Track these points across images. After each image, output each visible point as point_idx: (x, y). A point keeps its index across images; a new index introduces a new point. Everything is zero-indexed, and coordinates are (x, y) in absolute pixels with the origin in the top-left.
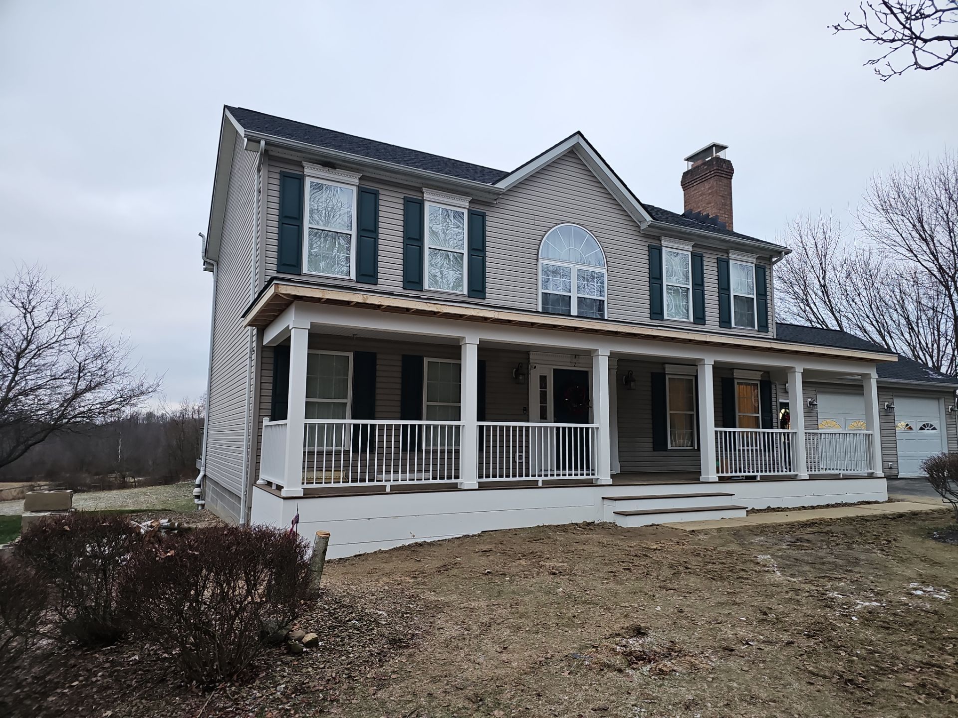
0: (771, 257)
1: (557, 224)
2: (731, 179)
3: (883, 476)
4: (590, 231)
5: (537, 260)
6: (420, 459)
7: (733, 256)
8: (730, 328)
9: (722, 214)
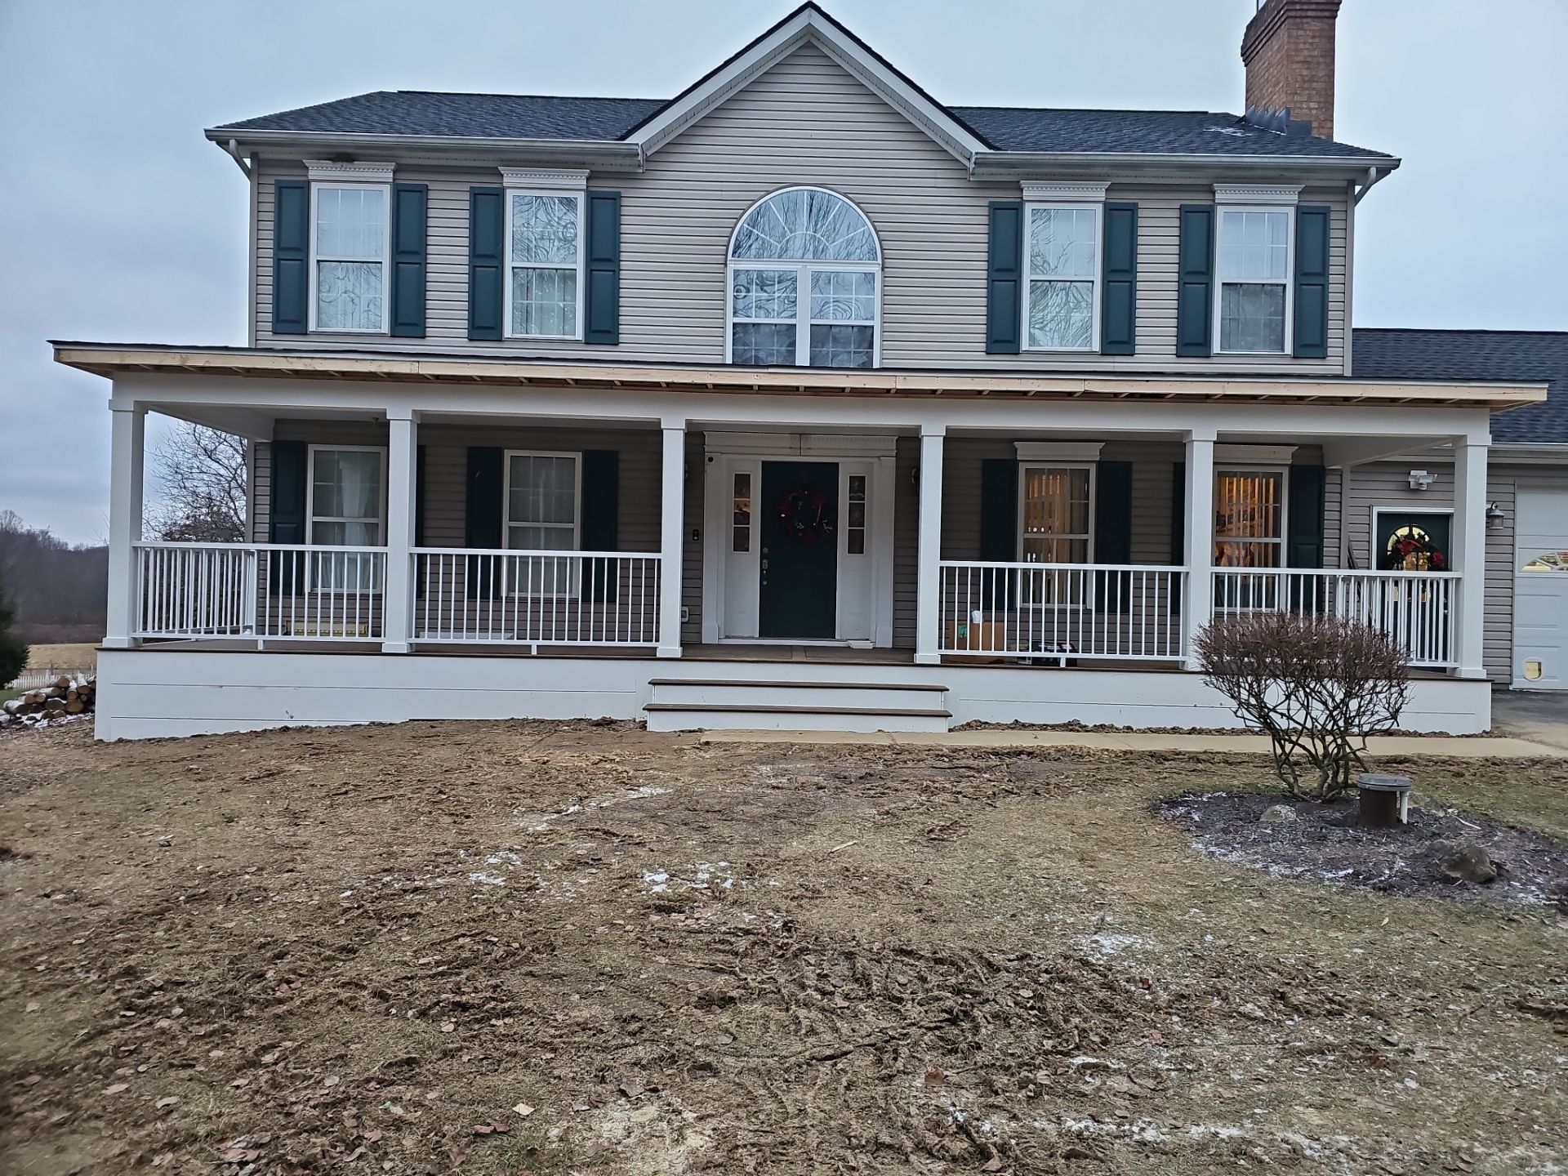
0: (1352, 184)
1: (769, 192)
2: (1336, 16)
3: (1484, 677)
4: (845, 195)
5: (725, 264)
6: (497, 611)
7: (1224, 196)
8: (1208, 357)
9: (1301, 102)
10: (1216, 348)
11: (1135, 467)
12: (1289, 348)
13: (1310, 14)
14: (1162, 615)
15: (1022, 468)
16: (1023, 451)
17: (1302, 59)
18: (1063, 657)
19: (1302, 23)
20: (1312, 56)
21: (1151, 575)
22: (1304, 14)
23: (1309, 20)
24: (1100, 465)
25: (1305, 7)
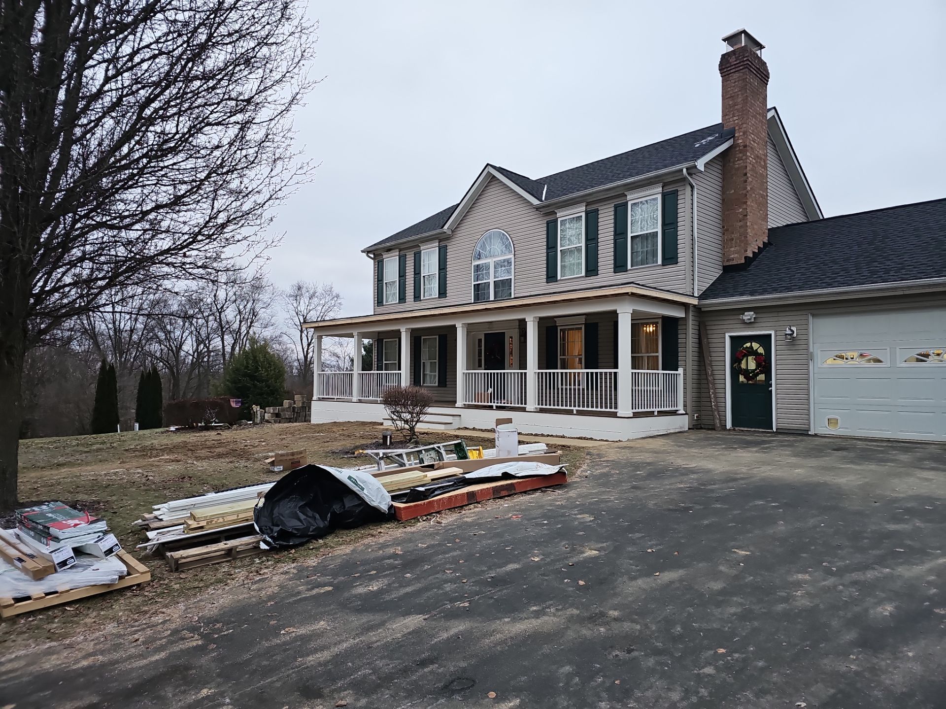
5: (472, 264)
7: (632, 196)
8: (627, 271)
9: (729, 119)
10: (629, 267)
11: (599, 324)
12: (660, 262)
13: (732, 71)
14: (611, 391)
15: (559, 328)
16: (559, 322)
17: (729, 96)
18: (575, 409)
19: (729, 77)
20: (734, 93)
21: (606, 373)
22: (729, 72)
23: (732, 74)
24: (586, 324)
25: (729, 69)
